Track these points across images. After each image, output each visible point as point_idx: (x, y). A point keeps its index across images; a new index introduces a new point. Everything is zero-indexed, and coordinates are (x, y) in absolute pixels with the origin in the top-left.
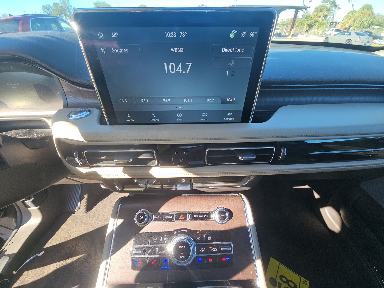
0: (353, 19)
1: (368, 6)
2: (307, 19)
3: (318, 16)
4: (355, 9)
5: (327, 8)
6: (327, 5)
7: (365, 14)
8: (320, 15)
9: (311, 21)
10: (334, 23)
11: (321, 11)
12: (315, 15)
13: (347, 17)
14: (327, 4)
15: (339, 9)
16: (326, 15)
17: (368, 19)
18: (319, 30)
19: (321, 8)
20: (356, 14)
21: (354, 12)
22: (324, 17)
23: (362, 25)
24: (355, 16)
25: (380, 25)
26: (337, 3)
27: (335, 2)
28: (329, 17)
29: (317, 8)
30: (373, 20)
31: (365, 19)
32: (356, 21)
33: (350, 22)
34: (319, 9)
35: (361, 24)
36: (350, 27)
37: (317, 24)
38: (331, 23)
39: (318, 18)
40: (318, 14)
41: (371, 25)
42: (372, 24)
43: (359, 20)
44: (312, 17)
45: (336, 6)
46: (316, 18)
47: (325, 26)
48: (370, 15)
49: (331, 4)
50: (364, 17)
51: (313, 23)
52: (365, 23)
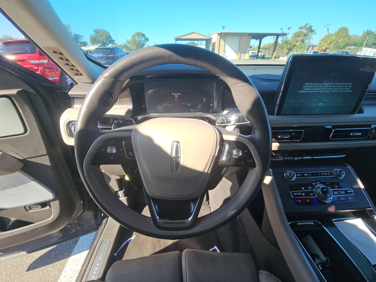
0: (329, 42)
1: (343, 28)
2: (287, 44)
3: (296, 41)
4: (330, 33)
5: (304, 33)
6: (304, 31)
7: (340, 37)
8: (298, 40)
9: (290, 45)
10: (311, 46)
11: (299, 37)
12: (294, 40)
13: (324, 40)
14: (304, 30)
15: (315, 34)
16: (303, 40)
17: (344, 40)
18: (298, 52)
19: (299, 34)
20: (332, 37)
21: (330, 36)
22: (302, 42)
23: (338, 46)
24: (331, 39)
25: (355, 45)
26: (313, 28)
27: (312, 28)
28: (306, 41)
29: (295, 34)
30: (349, 41)
31: (341, 41)
32: (332, 44)
33: (326, 44)
34: (297, 35)
35: (337, 46)
36: (327, 49)
37: (296, 47)
38: (308, 46)
39: (296, 42)
40: (296, 40)
41: (347, 46)
42: (348, 45)
43: (335, 42)
44: (291, 42)
45: (312, 31)
46: (294, 43)
47: (303, 49)
48: (345, 37)
49: (308, 30)
50: (339, 39)
51: (292, 47)
52: (341, 44)
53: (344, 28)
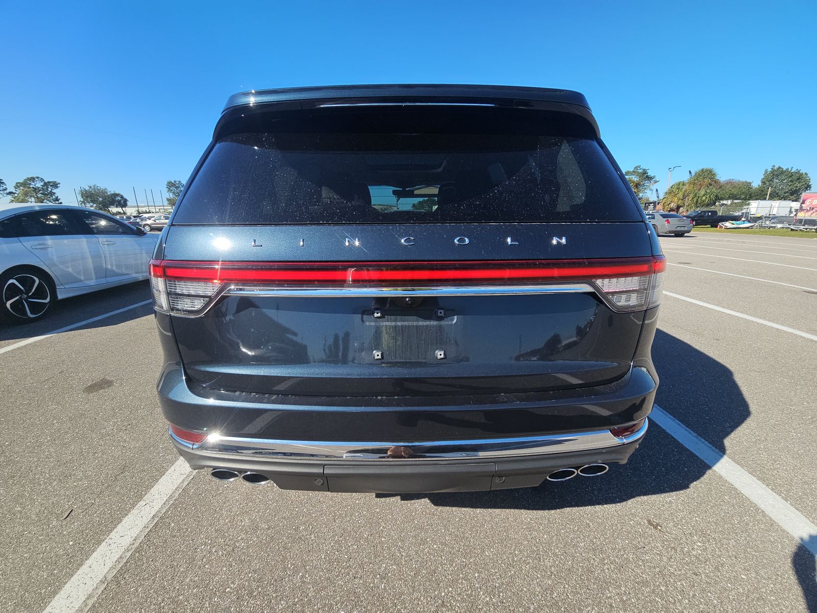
0: (680, 195)
1: (704, 171)
4: (681, 180)
5: (634, 182)
6: (633, 179)
7: (701, 185)
10: (651, 203)
13: (670, 192)
14: (633, 177)
15: (656, 182)
17: (708, 191)
20: (685, 188)
21: (681, 185)
23: (699, 201)
24: (683, 190)
25: (733, 197)
26: (650, 173)
27: (647, 173)
28: (641, 195)
30: (719, 192)
31: (702, 192)
32: (687, 198)
33: (676, 199)
35: (697, 202)
36: (678, 207)
38: (646, 203)
41: (716, 200)
42: (718, 198)
43: (691, 196)
45: (649, 178)
48: (711, 185)
49: (640, 177)
50: (700, 189)
52: (704, 198)
53: (707, 170)
